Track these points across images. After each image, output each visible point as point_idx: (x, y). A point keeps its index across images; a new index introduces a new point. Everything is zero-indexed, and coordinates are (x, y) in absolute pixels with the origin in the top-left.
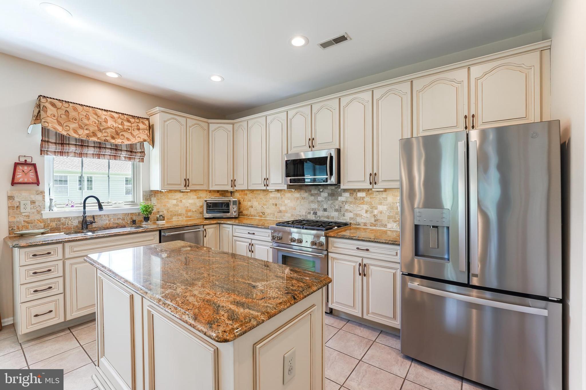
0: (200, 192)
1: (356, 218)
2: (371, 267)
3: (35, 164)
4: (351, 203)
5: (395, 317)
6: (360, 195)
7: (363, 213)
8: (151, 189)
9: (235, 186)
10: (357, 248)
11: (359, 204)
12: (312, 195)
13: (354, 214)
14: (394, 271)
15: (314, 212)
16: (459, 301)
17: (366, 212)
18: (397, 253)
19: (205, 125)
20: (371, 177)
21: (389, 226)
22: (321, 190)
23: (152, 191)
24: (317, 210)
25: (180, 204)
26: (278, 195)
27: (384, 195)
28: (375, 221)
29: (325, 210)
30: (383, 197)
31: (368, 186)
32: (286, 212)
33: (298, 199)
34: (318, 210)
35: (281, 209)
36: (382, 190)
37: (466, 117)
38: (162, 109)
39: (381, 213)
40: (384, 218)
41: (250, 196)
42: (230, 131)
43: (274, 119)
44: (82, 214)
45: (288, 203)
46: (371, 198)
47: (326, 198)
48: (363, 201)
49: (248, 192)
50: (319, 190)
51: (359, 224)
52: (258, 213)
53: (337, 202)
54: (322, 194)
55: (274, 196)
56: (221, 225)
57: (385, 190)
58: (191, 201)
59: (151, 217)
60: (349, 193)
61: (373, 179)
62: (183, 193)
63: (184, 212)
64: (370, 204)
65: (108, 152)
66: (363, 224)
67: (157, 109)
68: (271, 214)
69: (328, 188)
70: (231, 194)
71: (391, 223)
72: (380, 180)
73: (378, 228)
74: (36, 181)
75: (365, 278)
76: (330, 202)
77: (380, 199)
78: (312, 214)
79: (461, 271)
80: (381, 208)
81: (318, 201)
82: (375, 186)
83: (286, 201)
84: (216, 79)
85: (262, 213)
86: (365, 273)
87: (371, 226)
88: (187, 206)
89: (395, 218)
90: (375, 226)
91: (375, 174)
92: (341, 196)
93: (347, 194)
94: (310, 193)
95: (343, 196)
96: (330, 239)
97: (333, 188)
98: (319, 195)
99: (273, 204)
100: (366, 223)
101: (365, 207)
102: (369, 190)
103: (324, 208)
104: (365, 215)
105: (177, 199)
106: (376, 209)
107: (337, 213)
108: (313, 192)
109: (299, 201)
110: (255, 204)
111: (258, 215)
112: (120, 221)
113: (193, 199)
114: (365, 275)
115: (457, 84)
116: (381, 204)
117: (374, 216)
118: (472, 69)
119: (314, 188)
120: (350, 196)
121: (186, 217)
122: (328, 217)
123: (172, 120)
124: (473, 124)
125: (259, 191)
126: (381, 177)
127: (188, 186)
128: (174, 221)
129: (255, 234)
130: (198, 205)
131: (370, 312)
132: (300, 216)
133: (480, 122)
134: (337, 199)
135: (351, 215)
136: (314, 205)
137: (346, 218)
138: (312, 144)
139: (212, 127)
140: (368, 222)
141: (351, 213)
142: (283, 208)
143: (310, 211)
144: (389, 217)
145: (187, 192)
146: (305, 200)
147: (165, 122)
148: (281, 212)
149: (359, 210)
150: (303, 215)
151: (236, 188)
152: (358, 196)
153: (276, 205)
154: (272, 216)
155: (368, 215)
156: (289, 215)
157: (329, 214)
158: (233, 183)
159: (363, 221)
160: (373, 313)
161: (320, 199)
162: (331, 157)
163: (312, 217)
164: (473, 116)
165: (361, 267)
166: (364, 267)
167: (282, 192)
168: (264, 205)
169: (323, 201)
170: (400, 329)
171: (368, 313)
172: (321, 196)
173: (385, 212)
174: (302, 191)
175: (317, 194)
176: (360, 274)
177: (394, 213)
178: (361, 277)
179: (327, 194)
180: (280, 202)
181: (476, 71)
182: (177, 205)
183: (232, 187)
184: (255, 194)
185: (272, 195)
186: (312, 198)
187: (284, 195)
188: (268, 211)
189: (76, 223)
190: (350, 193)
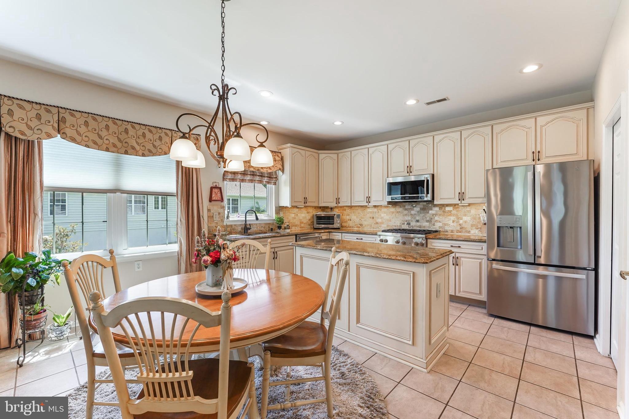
0: (309, 208)
1: (444, 227)
2: (462, 259)
3: (221, 187)
4: (440, 215)
5: (480, 293)
6: (448, 209)
7: (450, 223)
8: (280, 206)
9: (339, 203)
10: (451, 246)
11: (447, 216)
12: (406, 209)
13: (443, 224)
14: (480, 261)
15: (408, 223)
16: (529, 274)
17: (453, 222)
18: (482, 248)
19: (316, 155)
20: (460, 195)
21: (472, 232)
22: (414, 206)
23: (280, 207)
24: (410, 221)
25: (296, 217)
26: (375, 210)
27: (468, 209)
28: (461, 228)
29: (418, 221)
30: (467, 210)
31: (456, 201)
32: (382, 223)
33: (393, 213)
34: (412, 221)
35: (377, 221)
36: (467, 205)
37: (533, 153)
38: (292, 145)
39: (466, 222)
40: (468, 226)
41: (348, 211)
42: (334, 160)
43: (375, 150)
44: (244, 223)
45: (384, 216)
46: (457, 211)
47: (418, 212)
48: (450, 214)
49: (346, 208)
50: (412, 206)
51: (447, 232)
52: (356, 225)
53: (428, 215)
54: (414, 208)
55: (371, 211)
56: (331, 234)
57: (470, 205)
58: (303, 215)
59: (283, 226)
60: (438, 208)
61: (462, 196)
62: (298, 209)
63: (299, 223)
64: (457, 216)
65: (257, 178)
66: (450, 231)
67: (289, 145)
68: (368, 225)
69: (420, 204)
70: (331, 210)
71: (474, 230)
72: (467, 197)
73: (463, 234)
74: (221, 199)
75: (457, 267)
76: (422, 215)
77: (465, 212)
78: (405, 224)
79: (529, 255)
80: (465, 218)
81: (411, 214)
82: (463, 202)
83: (382, 215)
84: (338, 123)
85: (360, 225)
86: (458, 263)
87: (457, 232)
88: (300, 219)
89: (477, 226)
90: (460, 232)
91: (463, 193)
92: (432, 210)
93: (437, 209)
94: (405, 208)
95: (433, 210)
96: (429, 240)
97: (424, 204)
98: (412, 210)
99: (370, 217)
100: (453, 230)
101: (452, 218)
102: (455, 205)
103: (417, 219)
104: (452, 224)
105: (295, 213)
106: (462, 219)
107: (428, 223)
108: (407, 207)
109: (394, 214)
110: (354, 217)
111: (355, 227)
112: (262, 229)
113: (304, 213)
114: (457, 265)
115: (526, 129)
116: (465, 215)
117: (460, 224)
118: (538, 119)
119: (408, 204)
120: (439, 209)
121: (301, 228)
122: (420, 227)
123: (297, 153)
124: (539, 157)
125: (357, 207)
126: (467, 195)
127: (306, 203)
128: (293, 230)
129: (363, 239)
130: (308, 218)
131: (461, 290)
132: (395, 226)
133: (544, 156)
134: (428, 213)
135: (440, 224)
136: (408, 217)
137: (437, 227)
138: (409, 170)
139: (322, 156)
140: (454, 229)
141: (440, 223)
142: (379, 220)
143: (404, 222)
144: (472, 226)
145: (301, 208)
146: (400, 214)
147: (293, 154)
148: (377, 223)
149: (447, 220)
150: (398, 226)
151: (340, 205)
152: (446, 210)
153: (373, 218)
154: (369, 227)
155: (455, 224)
156: (385, 226)
157: (421, 224)
158: (338, 200)
159: (450, 229)
160: (464, 292)
161: (413, 212)
162: (428, 181)
163: (405, 227)
164: (539, 152)
165: (454, 259)
166: (456, 259)
167: (379, 208)
168: (362, 218)
169: (415, 214)
170: (486, 302)
171: (460, 291)
172: (414, 210)
173: (469, 222)
174: (397, 206)
175: (410, 209)
176: (453, 264)
177: (477, 222)
178: (454, 266)
179: (419, 209)
180: (377, 216)
181: (541, 120)
182: (295, 218)
183: (336, 204)
184: (353, 209)
185: (369, 210)
186: (406, 212)
187: (381, 210)
188: (365, 223)
189: (239, 229)
190: (440, 208)
